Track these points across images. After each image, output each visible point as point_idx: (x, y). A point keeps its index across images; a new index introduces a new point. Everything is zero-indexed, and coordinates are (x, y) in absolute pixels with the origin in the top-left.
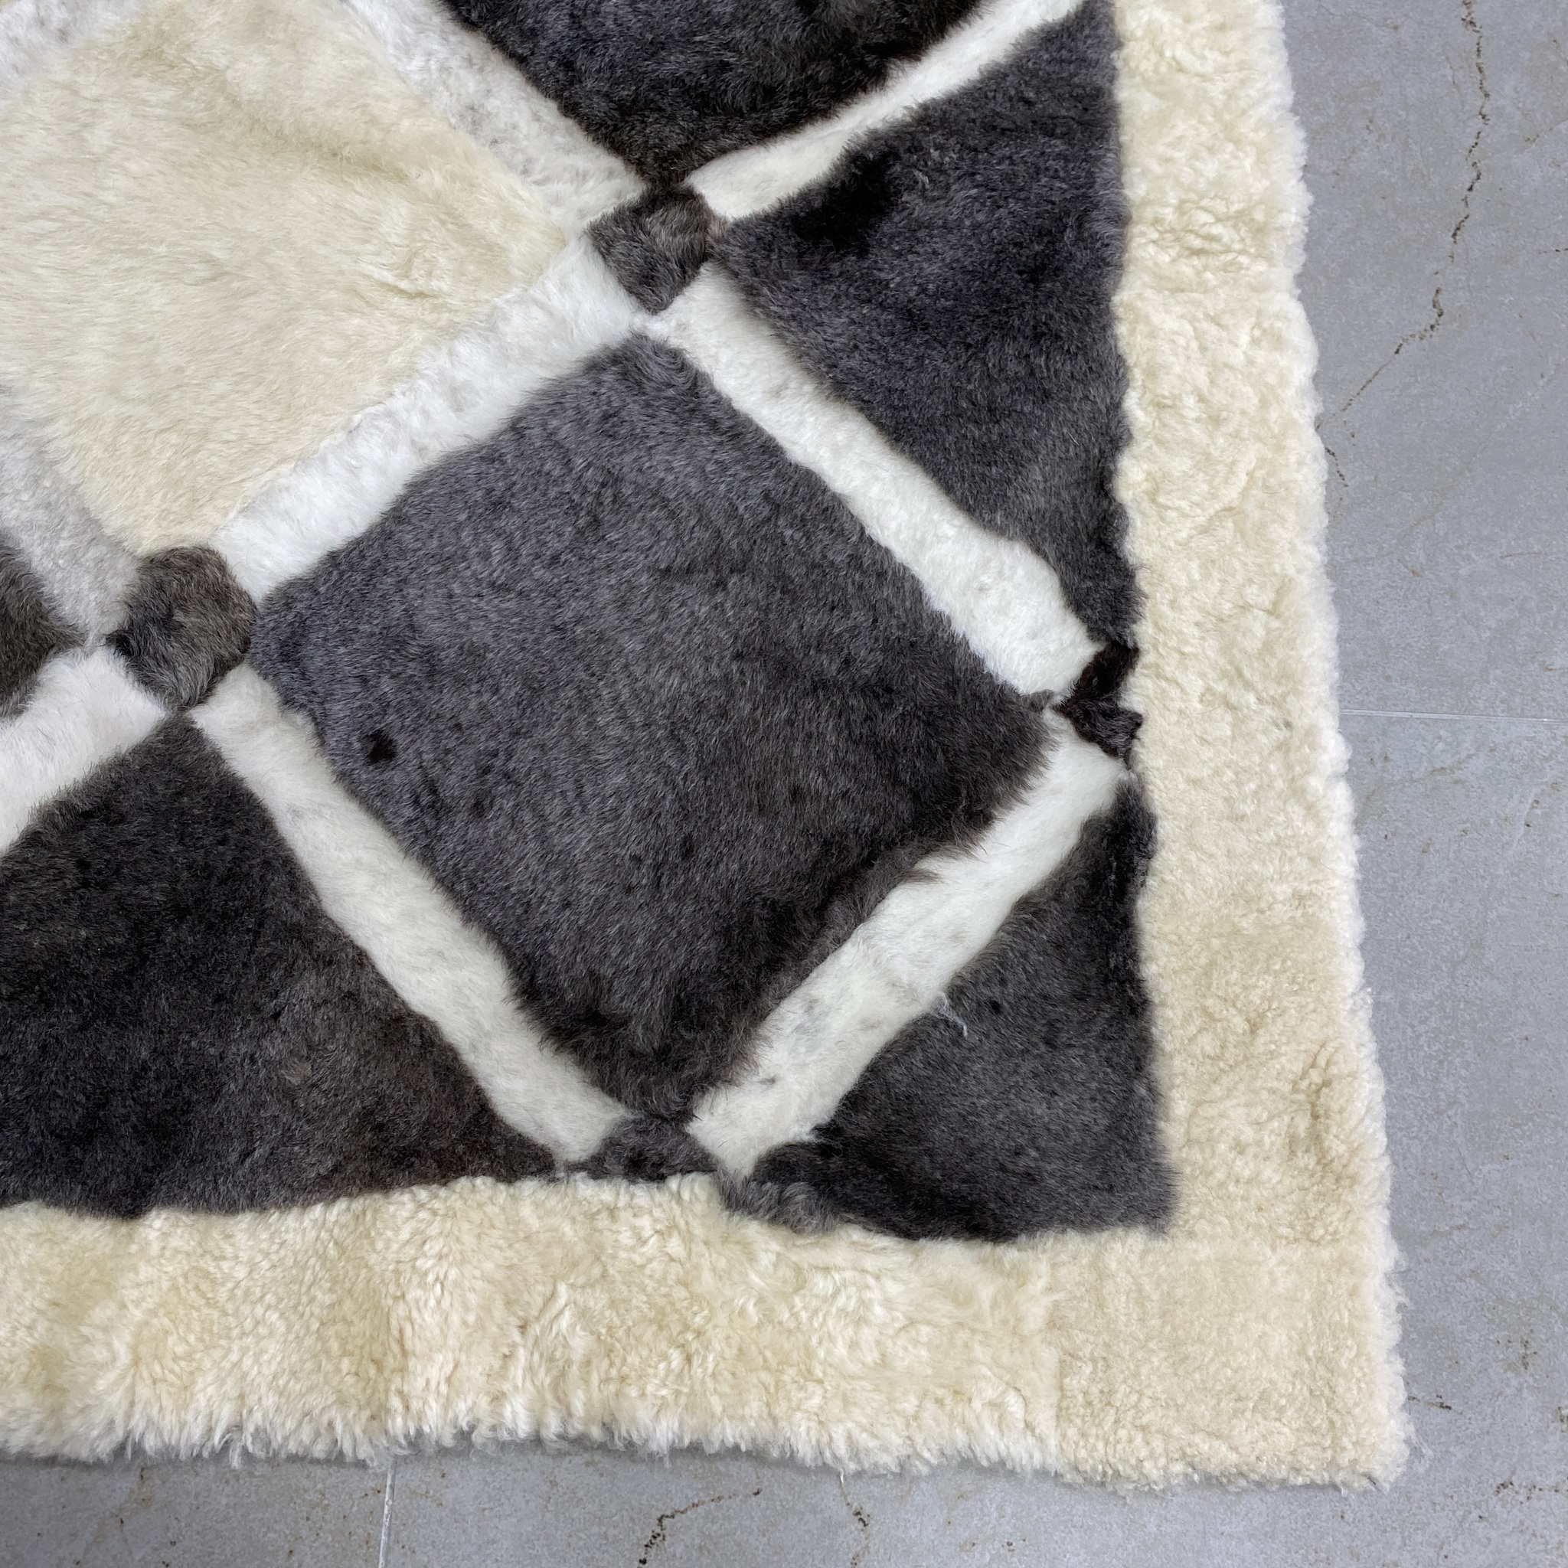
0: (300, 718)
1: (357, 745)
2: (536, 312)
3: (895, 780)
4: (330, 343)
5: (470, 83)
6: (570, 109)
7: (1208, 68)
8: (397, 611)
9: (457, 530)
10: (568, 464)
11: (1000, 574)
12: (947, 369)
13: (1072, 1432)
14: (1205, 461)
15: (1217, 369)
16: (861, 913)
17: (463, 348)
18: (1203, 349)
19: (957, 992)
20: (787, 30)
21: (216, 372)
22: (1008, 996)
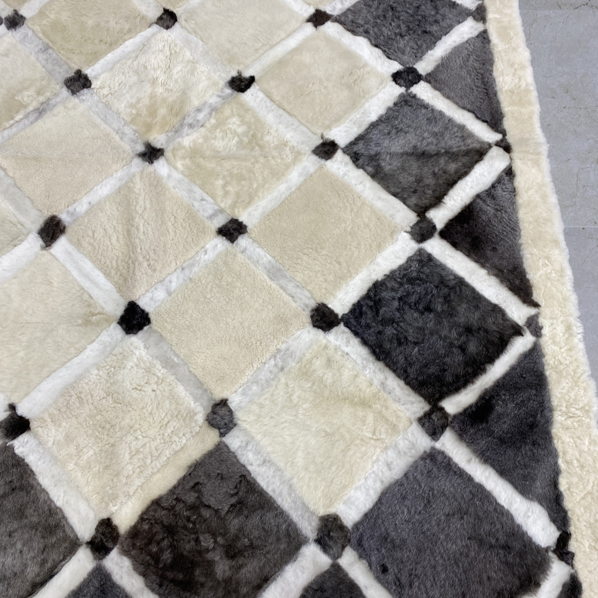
0: (364, 561)
1: (379, 568)
2: (406, 442)
3: (514, 574)
4: (359, 454)
6: (408, 383)
7: (568, 362)
8: (383, 530)
9: (395, 505)
10: (420, 485)
11: (533, 512)
12: (512, 454)
15: (581, 452)
18: (576, 446)
20: (459, 358)
21: (332, 464)
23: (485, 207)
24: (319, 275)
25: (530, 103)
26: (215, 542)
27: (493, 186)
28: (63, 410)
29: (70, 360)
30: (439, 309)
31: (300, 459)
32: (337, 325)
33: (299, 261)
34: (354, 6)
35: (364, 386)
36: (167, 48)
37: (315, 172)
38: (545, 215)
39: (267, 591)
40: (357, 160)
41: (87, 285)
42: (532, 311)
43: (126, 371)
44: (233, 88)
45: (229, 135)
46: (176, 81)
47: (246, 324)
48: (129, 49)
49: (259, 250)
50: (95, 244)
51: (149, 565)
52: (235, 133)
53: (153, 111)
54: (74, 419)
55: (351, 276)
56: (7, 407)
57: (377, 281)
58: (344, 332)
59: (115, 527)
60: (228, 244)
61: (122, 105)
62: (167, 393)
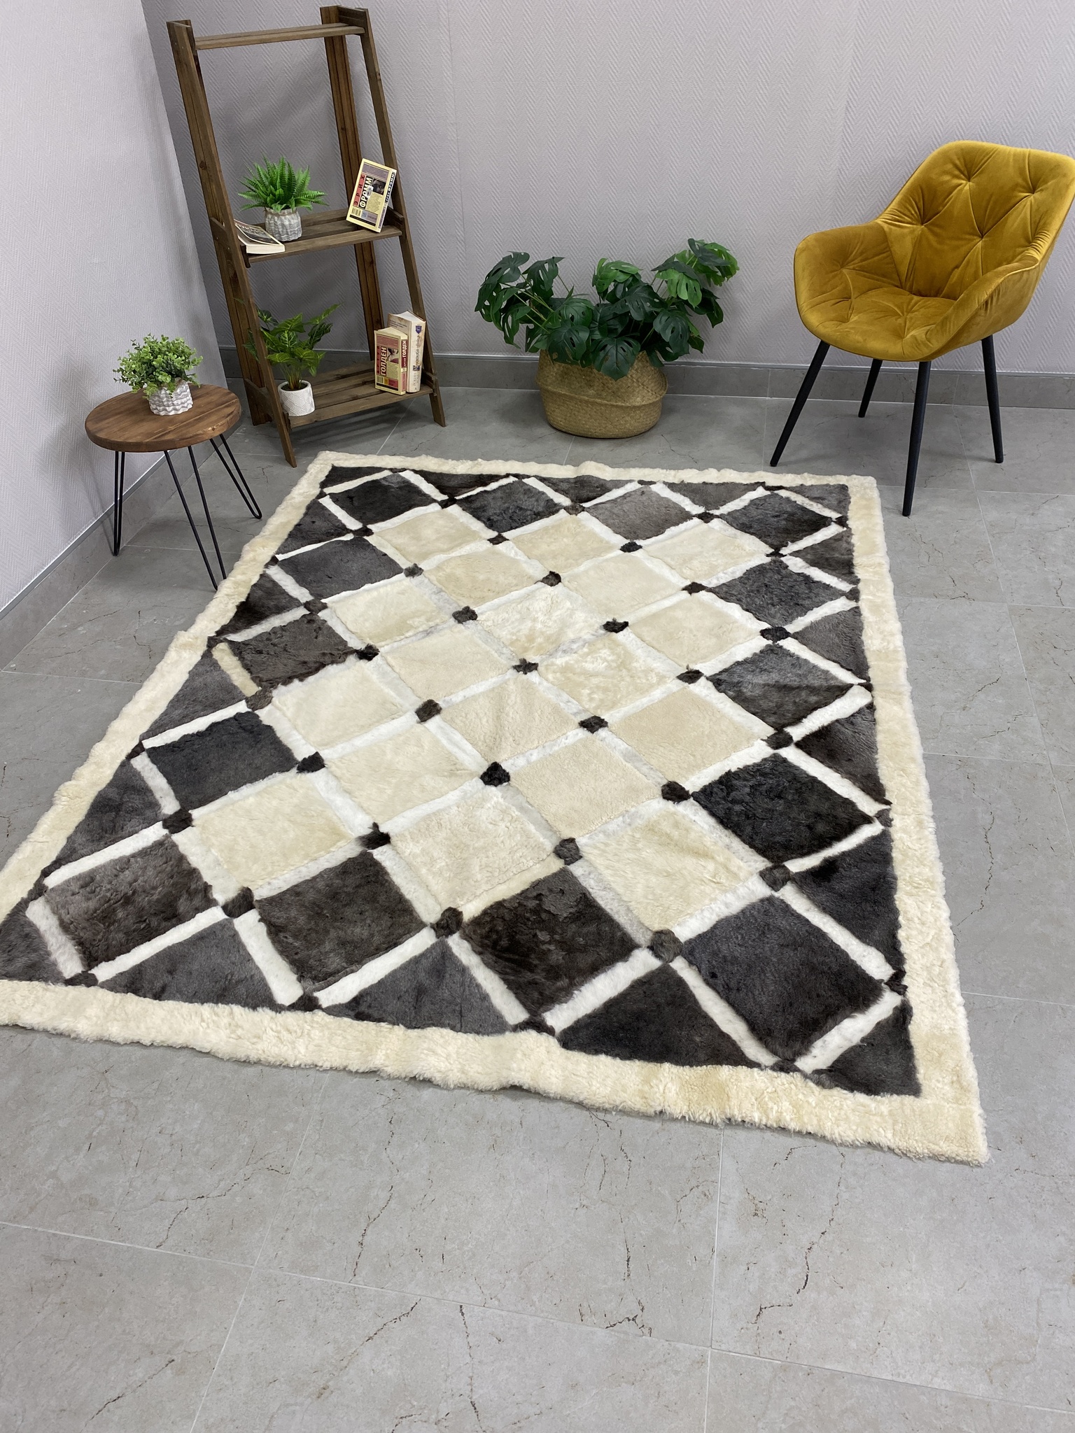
0: (694, 967)
1: (708, 975)
2: (746, 889)
3: (843, 994)
4: (697, 891)
5: (727, 840)
6: (752, 846)
7: (916, 848)
8: (716, 948)
9: (730, 932)
10: (756, 920)
11: (869, 954)
12: (852, 908)
13: (897, 1139)
14: (921, 933)
15: (922, 913)
16: (836, 1023)
17: (728, 895)
18: (919, 908)
19: (863, 1040)
20: (806, 833)
21: (671, 895)
22: (875, 1043)
23: (843, 729)
24: (674, 763)
25: (899, 661)
26: (552, 937)
27: (852, 715)
28: (423, 831)
29: (432, 800)
30: (790, 797)
31: (640, 890)
32: (687, 800)
33: (655, 751)
34: (730, 582)
35: (708, 844)
36: (549, 599)
37: (678, 691)
38: (903, 740)
39: (597, 978)
40: (720, 685)
41: (455, 750)
42: (884, 807)
43: (484, 810)
44: (607, 630)
45: (599, 661)
46: (555, 621)
47: (599, 790)
48: (514, 597)
49: (617, 740)
50: (468, 723)
51: (488, 946)
52: (605, 660)
53: (531, 638)
54: (431, 840)
55: (705, 766)
56: (371, 825)
57: (729, 771)
58: (693, 805)
59: (460, 913)
60: (589, 734)
61: (504, 634)
62: (519, 829)
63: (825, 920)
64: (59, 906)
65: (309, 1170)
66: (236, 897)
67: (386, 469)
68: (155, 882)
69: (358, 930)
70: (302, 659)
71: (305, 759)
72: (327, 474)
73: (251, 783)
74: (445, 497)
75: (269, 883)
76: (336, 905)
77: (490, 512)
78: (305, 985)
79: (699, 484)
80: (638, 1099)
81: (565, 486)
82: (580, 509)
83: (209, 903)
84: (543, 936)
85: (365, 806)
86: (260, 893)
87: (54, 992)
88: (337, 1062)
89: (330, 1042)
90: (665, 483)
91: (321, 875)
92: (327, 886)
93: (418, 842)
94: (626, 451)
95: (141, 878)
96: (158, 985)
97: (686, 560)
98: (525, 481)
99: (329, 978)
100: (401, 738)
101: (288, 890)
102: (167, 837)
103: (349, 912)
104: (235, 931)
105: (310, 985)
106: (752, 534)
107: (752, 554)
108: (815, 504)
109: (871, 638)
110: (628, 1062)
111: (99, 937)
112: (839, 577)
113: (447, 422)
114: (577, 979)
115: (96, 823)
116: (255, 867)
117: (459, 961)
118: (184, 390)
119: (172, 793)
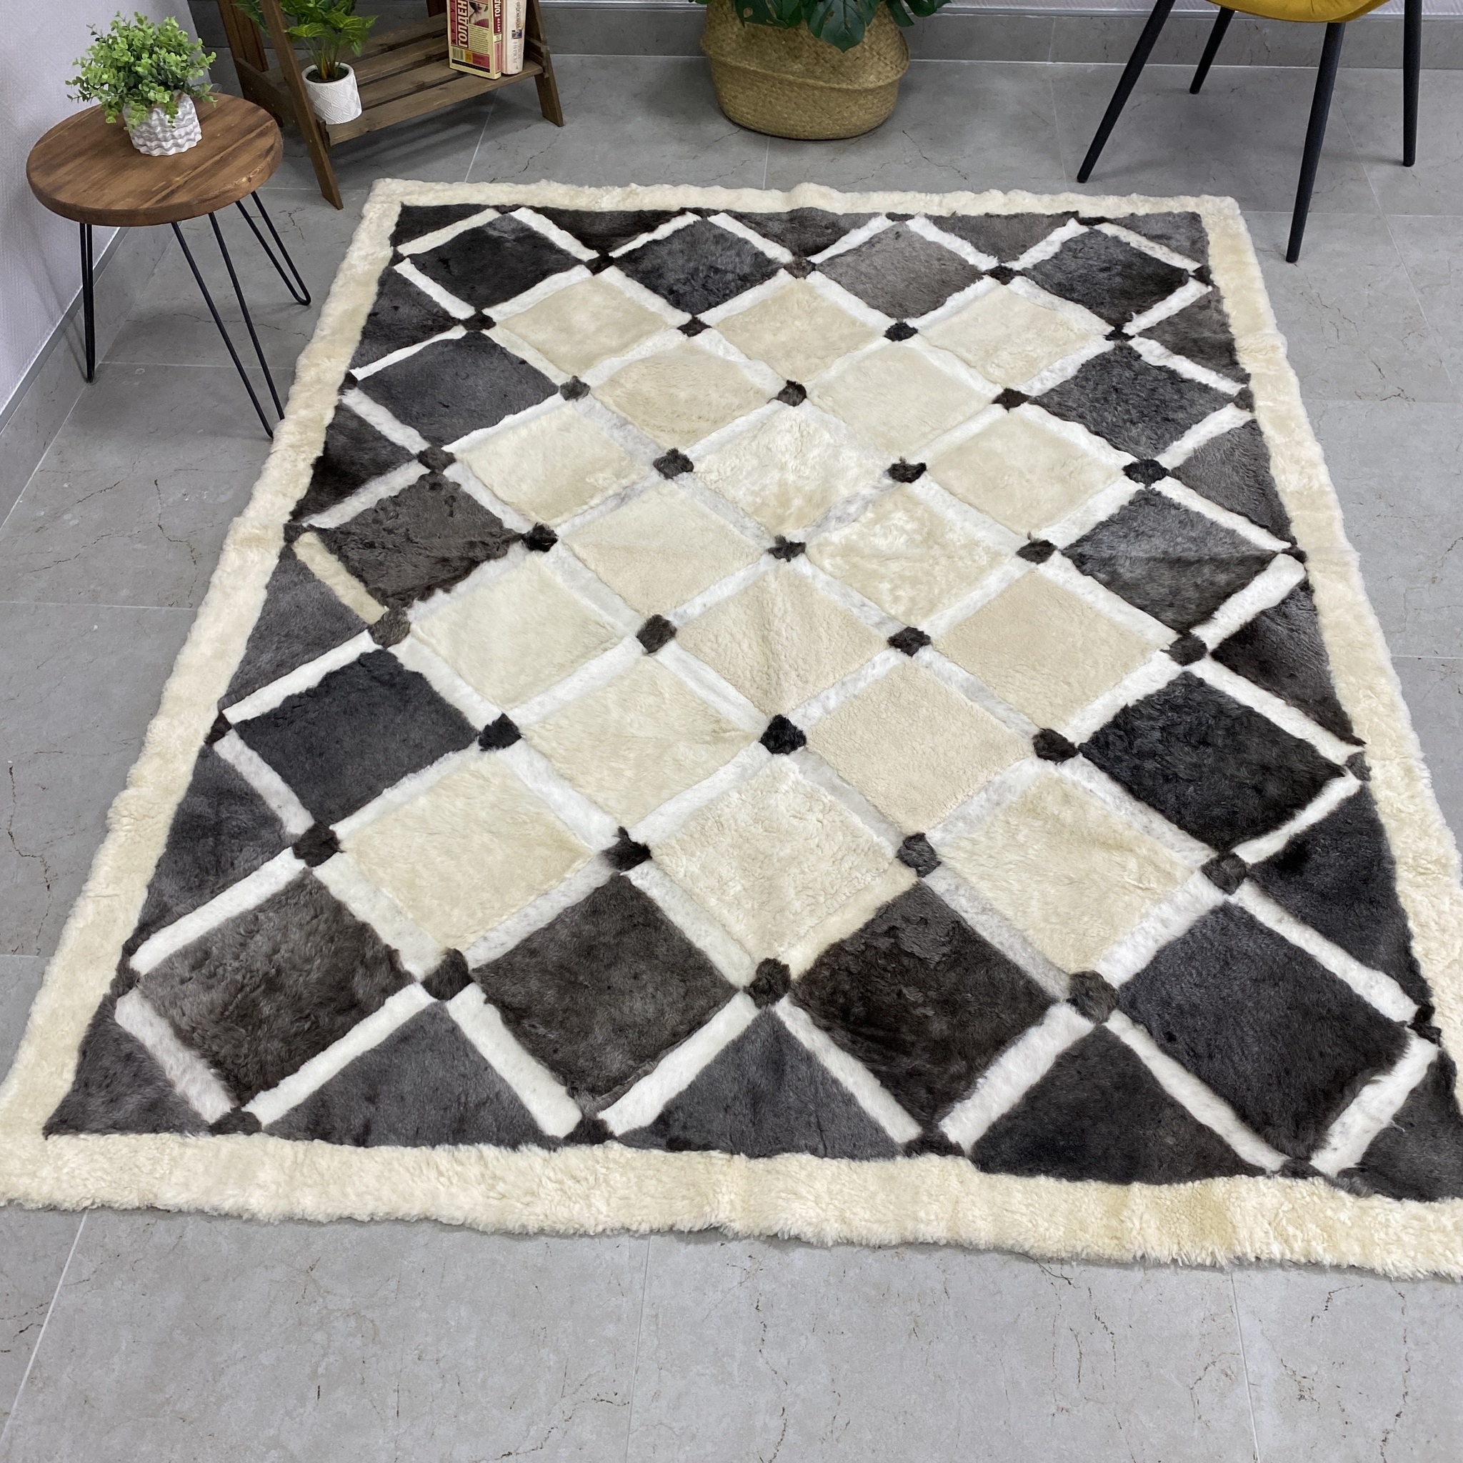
0: (1141, 1027)
1: (1162, 1036)
2: (1187, 894)
3: (1356, 1049)
4: (1120, 904)
5: (1145, 820)
6: (1182, 826)
7: (1412, 811)
8: (1164, 993)
9: (1179, 966)
10: (1212, 944)
11: (1376, 982)
12: (1341, 913)
14: (1443, 944)
15: (1439, 913)
16: (1355, 1095)
18: (1433, 906)
19: (1396, 1118)
20: (1254, 801)
21: (1083, 914)
22: (1415, 1121)
23: (1274, 626)
24: (1040, 697)
25: (1328, 507)
26: (926, 995)
27: (1283, 602)
28: (696, 836)
29: (696, 783)
30: (1220, 742)
31: (1035, 908)
32: (1072, 756)
33: (1010, 679)
34: (1061, 385)
35: (1119, 827)
36: (796, 429)
37: (1023, 577)
38: (1361, 639)
39: (1005, 1056)
40: (1083, 564)
41: (711, 698)
42: (1355, 749)
43: (779, 796)
44: (894, 478)
45: (895, 533)
46: (813, 468)
47: (941, 750)
48: (740, 429)
49: (949, 665)
50: (720, 650)
51: (835, 1016)
52: (902, 530)
53: (784, 501)
54: (711, 849)
55: (1089, 700)
56: (616, 831)
57: (1126, 707)
58: (1084, 764)
59: (786, 967)
60: (905, 657)
61: (740, 493)
62: (839, 824)
63: (1307, 935)
64: (167, 1004)
65: (656, 1396)
66: (442, 967)
67: (486, 207)
68: (308, 950)
69: (638, 1005)
70: (439, 554)
71: (487, 727)
72: (396, 219)
73: (415, 772)
74: (593, 254)
75: (485, 939)
76: (594, 966)
77: (671, 278)
78: (583, 1102)
79: (979, 217)
80: (1107, 1240)
81: (776, 227)
82: (809, 268)
83: (400, 979)
84: (911, 994)
85: (600, 800)
86: (476, 957)
87: (196, 1146)
88: (658, 1221)
89: (640, 1188)
90: (928, 217)
91: (559, 919)
92: (574, 935)
93: (693, 855)
94: (856, 160)
95: (284, 947)
96: (357, 1122)
97: (990, 352)
98: (712, 219)
99: (615, 1086)
100: (626, 683)
101: (517, 948)
102: (306, 874)
103: (617, 977)
104: (453, 1022)
105: (586, 1099)
106: (1077, 301)
107: (1084, 337)
108: (1157, 247)
109: (1284, 471)
110: (1079, 1184)
111: (244, 1050)
112: (1218, 372)
113: (565, 118)
114: (979, 1060)
115: (188, 859)
116: (456, 912)
117: (800, 1044)
118: (187, 108)
119: (296, 799)
